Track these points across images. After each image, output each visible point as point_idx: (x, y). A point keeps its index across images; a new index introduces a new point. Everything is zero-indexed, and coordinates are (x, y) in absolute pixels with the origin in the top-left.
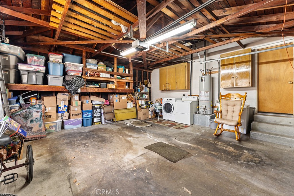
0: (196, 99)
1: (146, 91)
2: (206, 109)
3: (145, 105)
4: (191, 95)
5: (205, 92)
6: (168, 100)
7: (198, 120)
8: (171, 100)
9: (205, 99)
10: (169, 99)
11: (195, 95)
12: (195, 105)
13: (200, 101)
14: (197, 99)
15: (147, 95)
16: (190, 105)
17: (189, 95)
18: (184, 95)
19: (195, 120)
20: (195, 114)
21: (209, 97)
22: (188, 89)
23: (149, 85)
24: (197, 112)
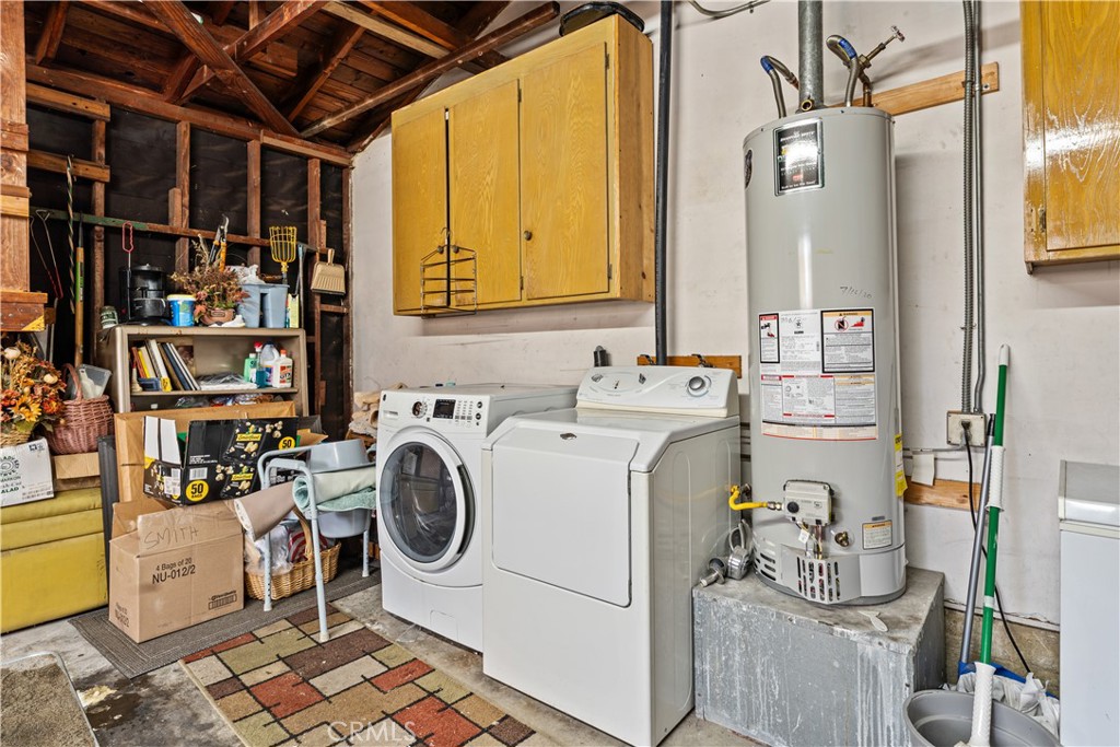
0: (712, 406)
1: (271, 323)
2: (843, 540)
3: (186, 466)
4: (664, 358)
5: (831, 321)
6: (416, 409)
7: (749, 669)
8: (444, 409)
9: (829, 404)
10: (430, 400)
11: (702, 361)
12: (706, 469)
13: (759, 431)
14: (729, 405)
15: (284, 360)
16: (641, 483)
17: (644, 360)
18: (602, 358)
19: (706, 667)
20: (703, 594)
21: (869, 384)
22: (631, 298)
23: (319, 268)
24: (735, 562)
